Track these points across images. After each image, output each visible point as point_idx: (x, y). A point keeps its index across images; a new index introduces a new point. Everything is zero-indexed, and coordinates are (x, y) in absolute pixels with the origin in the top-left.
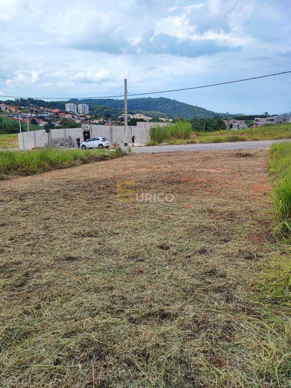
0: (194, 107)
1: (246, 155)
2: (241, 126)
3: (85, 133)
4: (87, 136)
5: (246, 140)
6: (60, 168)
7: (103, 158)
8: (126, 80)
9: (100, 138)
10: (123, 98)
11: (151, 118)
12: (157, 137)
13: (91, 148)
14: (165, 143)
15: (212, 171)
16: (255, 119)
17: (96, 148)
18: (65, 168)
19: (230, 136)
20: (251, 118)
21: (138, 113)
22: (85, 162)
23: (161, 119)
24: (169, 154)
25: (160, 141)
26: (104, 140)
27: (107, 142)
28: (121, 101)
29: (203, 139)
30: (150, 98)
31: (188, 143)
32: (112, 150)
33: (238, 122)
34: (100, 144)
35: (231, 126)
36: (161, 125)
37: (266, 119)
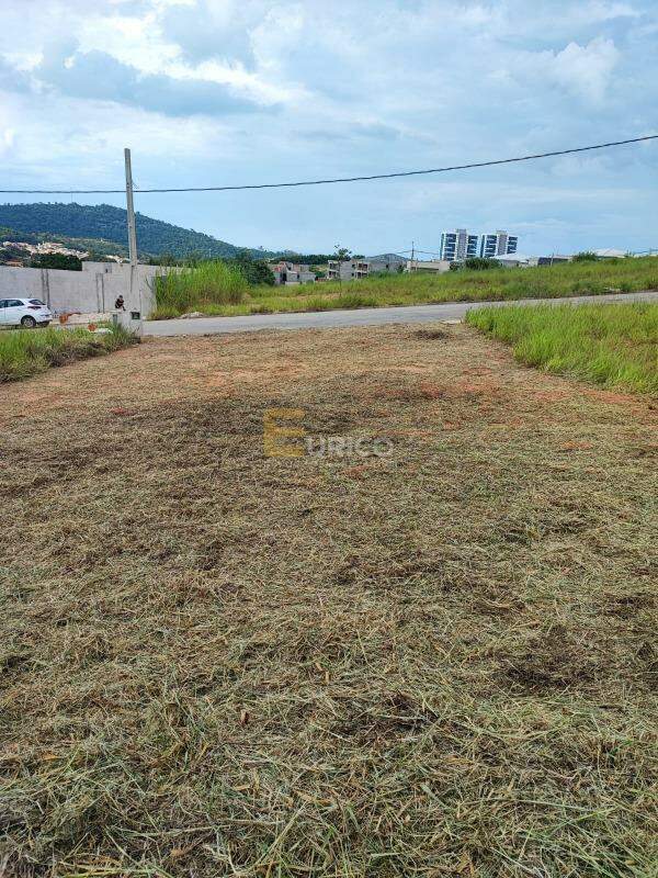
0: (186, 231)
2: (303, 277)
7: (92, 352)
8: (127, 152)
11: (87, 255)
14: (197, 313)
16: (330, 262)
20: (322, 260)
21: (46, 240)
23: (111, 257)
26: (36, 305)
27: (44, 310)
34: (26, 317)
35: (284, 277)
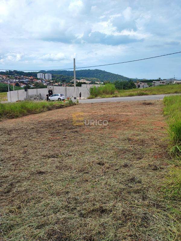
0: (116, 75)
1: (149, 104)
2: (145, 86)
3: (49, 91)
4: (51, 93)
5: (148, 95)
6: (34, 114)
7: (61, 107)
8: (74, 59)
9: (59, 94)
10: (73, 70)
11: (90, 82)
12: (94, 94)
13: (53, 101)
14: (99, 97)
15: (129, 114)
16: (153, 82)
17: (57, 101)
18: (37, 113)
19: (139, 92)
20: (151, 81)
21: (82, 79)
22: (49, 109)
23: (97, 82)
24: (102, 104)
25: (96, 96)
26: (61, 95)
27: (63, 97)
28: (71, 71)
29: (122, 94)
30: (89, 70)
31: (113, 97)
32: (66, 102)
33: (143, 84)
34: (59, 98)
35: (139, 86)
36: (96, 86)
37: (160, 82)
